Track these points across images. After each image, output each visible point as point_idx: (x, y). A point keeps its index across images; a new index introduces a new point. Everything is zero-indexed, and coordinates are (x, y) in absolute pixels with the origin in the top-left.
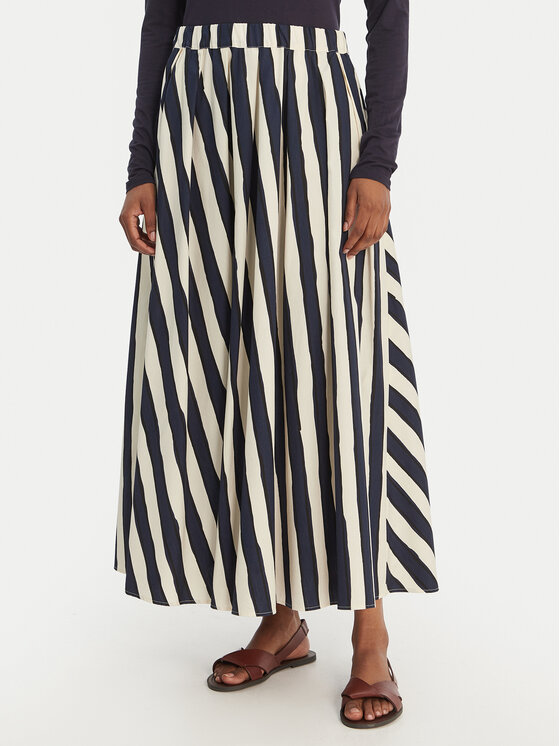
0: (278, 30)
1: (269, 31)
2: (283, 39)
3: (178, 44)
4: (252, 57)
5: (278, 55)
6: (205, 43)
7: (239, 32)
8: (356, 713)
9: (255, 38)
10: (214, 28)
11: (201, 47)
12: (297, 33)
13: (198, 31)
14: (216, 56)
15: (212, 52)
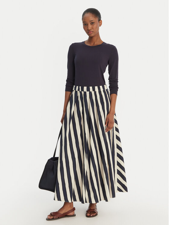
0: (93, 88)
1: (91, 88)
2: (94, 89)
3: (74, 89)
4: (88, 93)
5: (93, 93)
6: (79, 90)
7: (85, 88)
8: (89, 215)
9: (88, 90)
10: (80, 87)
11: (78, 90)
12: (96, 88)
13: (77, 87)
14: (81, 93)
15: (80, 92)
